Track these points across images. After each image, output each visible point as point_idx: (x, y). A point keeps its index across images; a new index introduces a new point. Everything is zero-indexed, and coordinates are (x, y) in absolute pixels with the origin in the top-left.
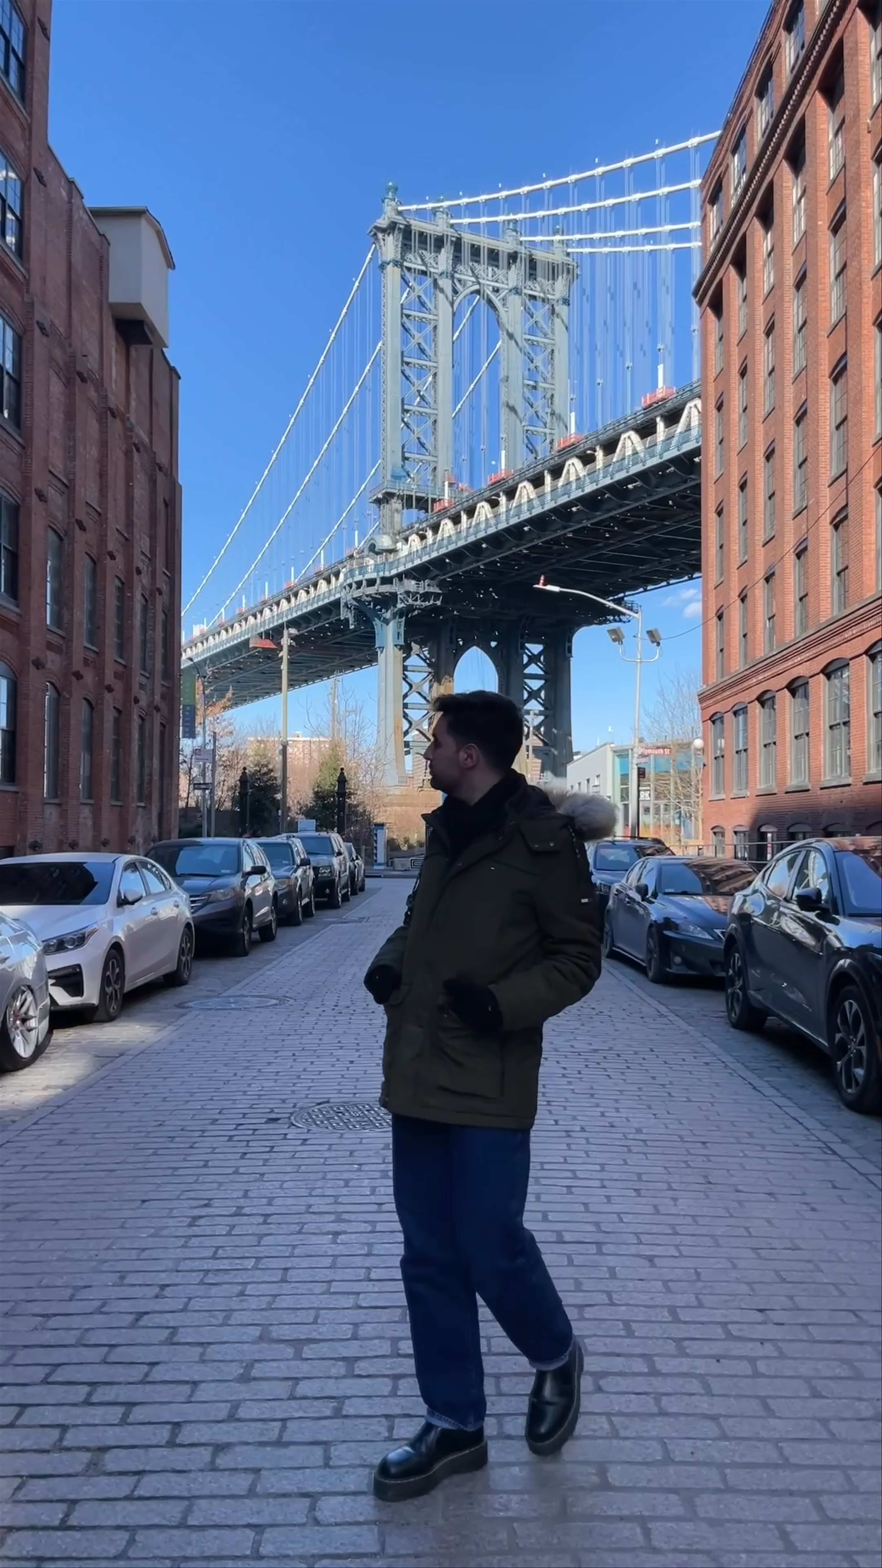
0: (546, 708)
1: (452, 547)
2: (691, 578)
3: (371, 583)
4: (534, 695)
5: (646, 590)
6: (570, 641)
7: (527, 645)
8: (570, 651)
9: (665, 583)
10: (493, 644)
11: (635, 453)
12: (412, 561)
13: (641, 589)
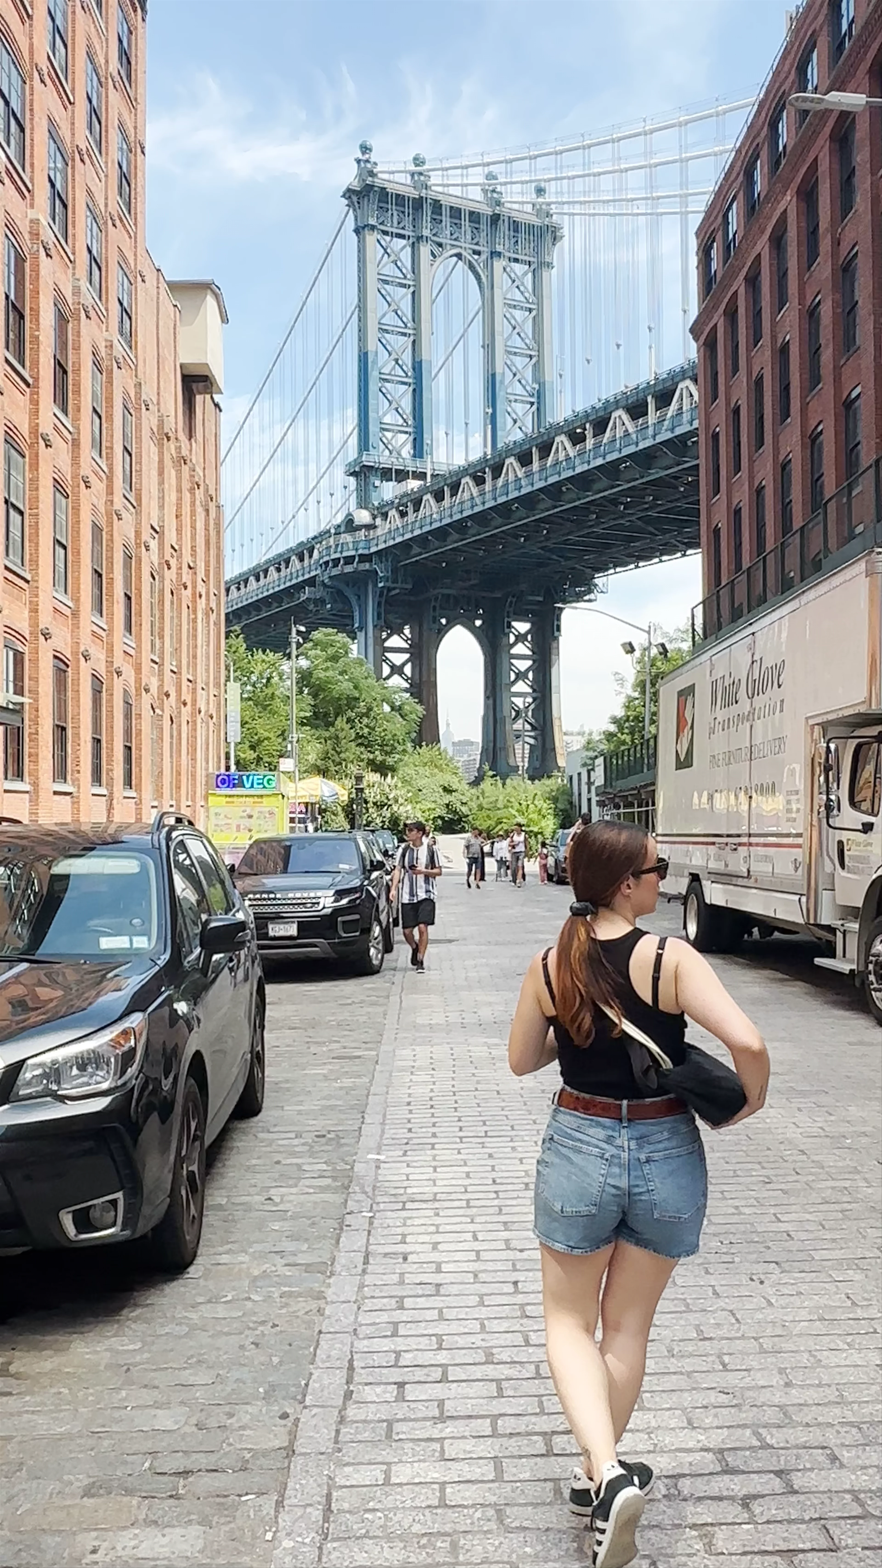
0: (534, 691)
1: (436, 525)
2: (684, 555)
3: (349, 560)
4: (521, 676)
5: (637, 567)
6: (559, 619)
7: (514, 624)
8: (559, 629)
9: (657, 560)
10: (478, 623)
11: (627, 434)
12: (394, 539)
13: (632, 566)
